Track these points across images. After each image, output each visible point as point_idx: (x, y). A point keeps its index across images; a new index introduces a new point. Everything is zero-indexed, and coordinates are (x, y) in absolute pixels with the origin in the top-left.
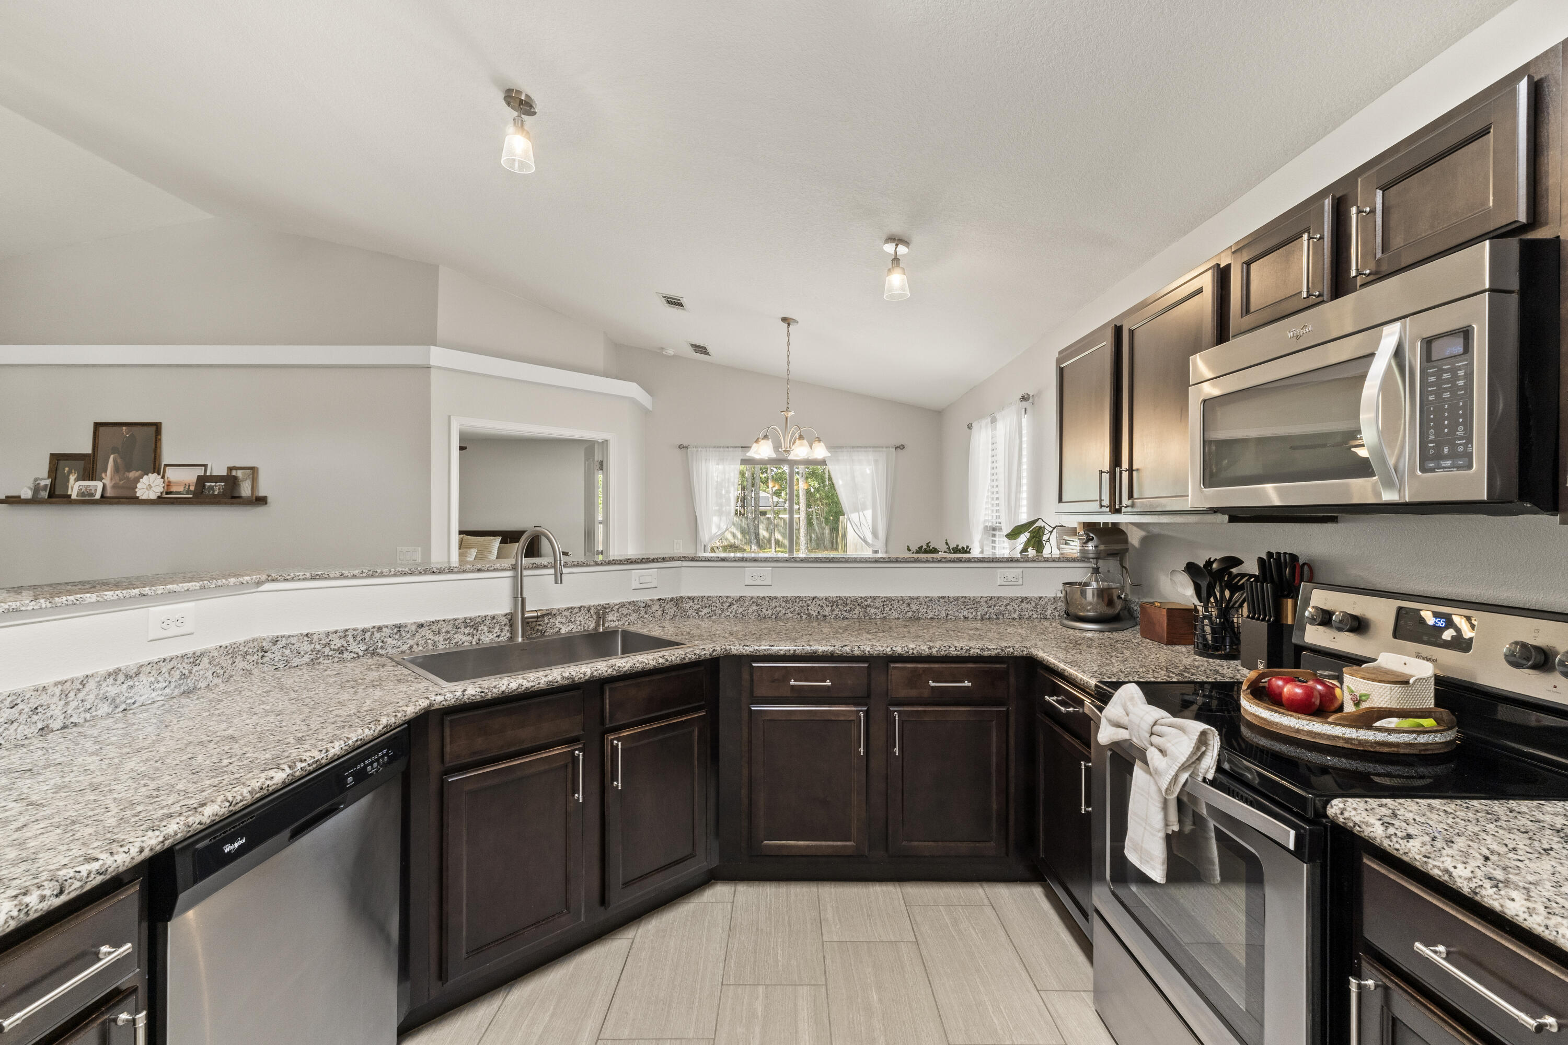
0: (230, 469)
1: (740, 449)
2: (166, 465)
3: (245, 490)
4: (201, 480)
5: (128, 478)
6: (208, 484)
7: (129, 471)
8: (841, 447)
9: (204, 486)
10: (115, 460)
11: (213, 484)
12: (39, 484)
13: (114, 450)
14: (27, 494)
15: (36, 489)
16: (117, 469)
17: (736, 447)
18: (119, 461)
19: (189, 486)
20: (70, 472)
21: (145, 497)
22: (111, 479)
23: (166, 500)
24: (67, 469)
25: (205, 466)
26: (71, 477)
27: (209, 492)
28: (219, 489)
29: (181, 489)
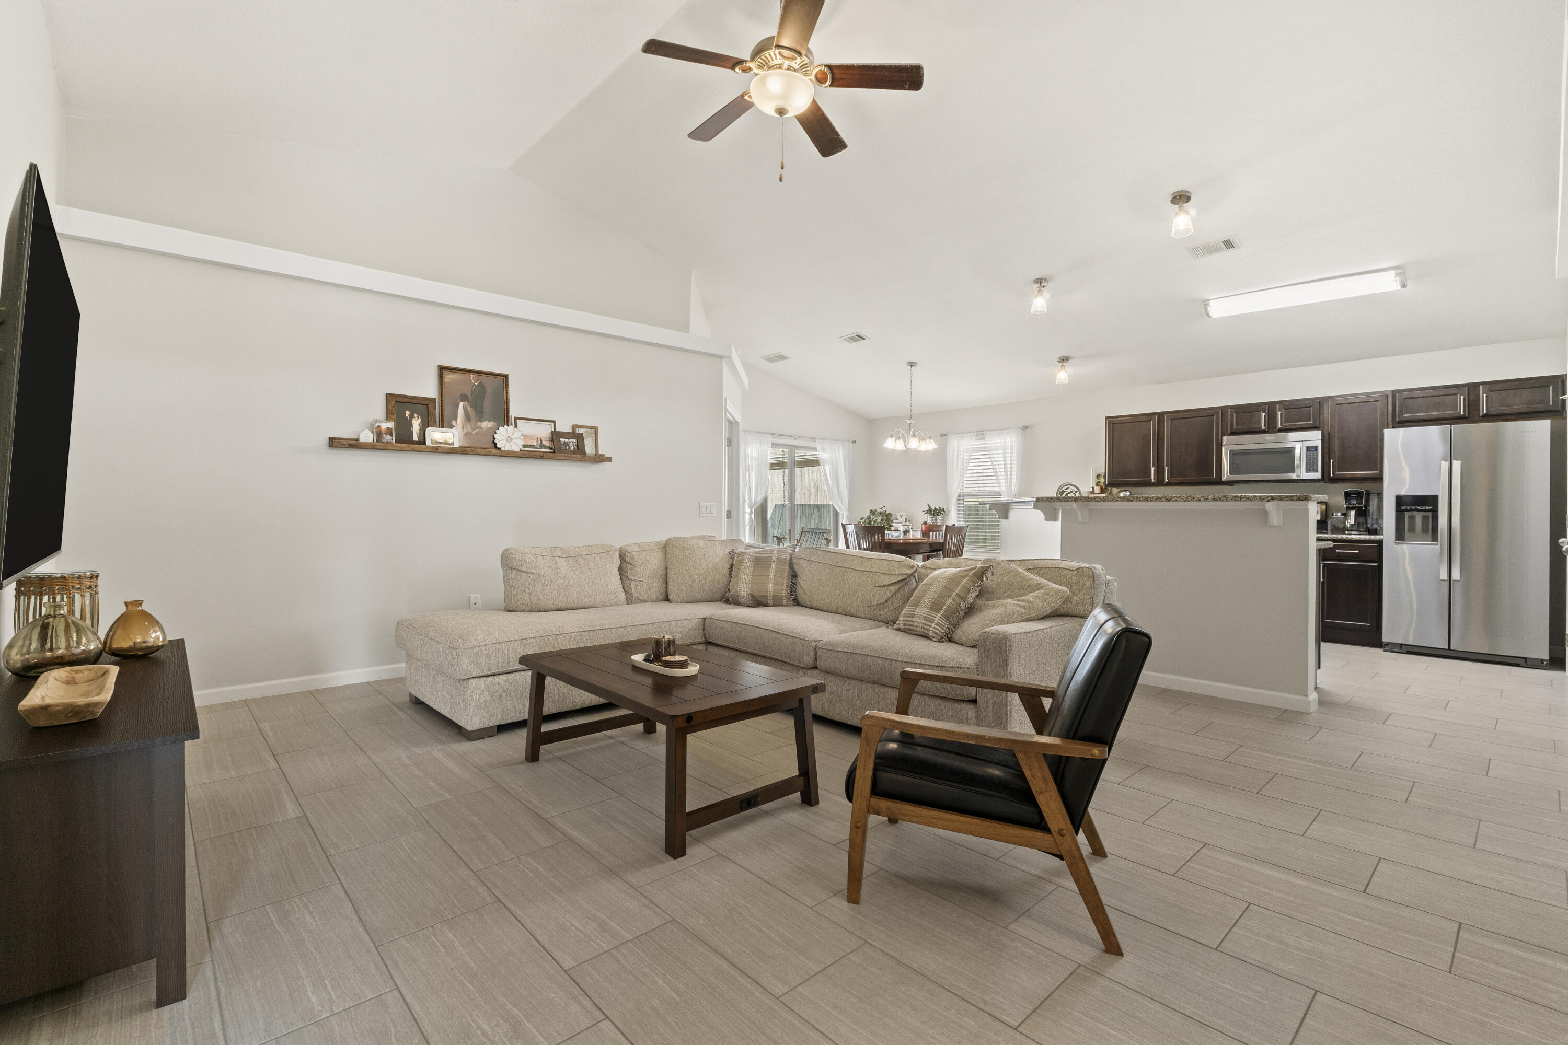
0: (574, 427)
1: (771, 435)
2: (516, 419)
3: (589, 449)
4: (556, 435)
5: (480, 428)
6: (562, 440)
7: (481, 420)
8: (826, 439)
9: (560, 441)
10: (465, 408)
11: (567, 440)
12: (379, 427)
13: (464, 398)
14: (367, 437)
15: (379, 434)
16: (468, 418)
17: (768, 434)
18: (469, 409)
19: (541, 440)
20: (412, 416)
21: (507, 448)
22: (463, 428)
23: (527, 454)
24: (408, 413)
25: (554, 422)
26: (414, 421)
27: (566, 447)
28: (573, 445)
29: (534, 443)
